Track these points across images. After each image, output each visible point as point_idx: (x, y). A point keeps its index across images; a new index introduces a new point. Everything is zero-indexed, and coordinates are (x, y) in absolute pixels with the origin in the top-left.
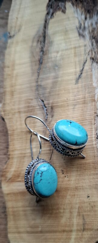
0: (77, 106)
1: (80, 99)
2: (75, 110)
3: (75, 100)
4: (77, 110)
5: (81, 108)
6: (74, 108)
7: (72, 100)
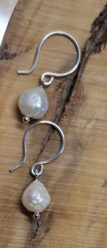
0: (95, 225)
1: (103, 214)
2: (90, 231)
3: (94, 213)
4: (93, 231)
5: (100, 230)
6: (89, 227)
7: (91, 213)
